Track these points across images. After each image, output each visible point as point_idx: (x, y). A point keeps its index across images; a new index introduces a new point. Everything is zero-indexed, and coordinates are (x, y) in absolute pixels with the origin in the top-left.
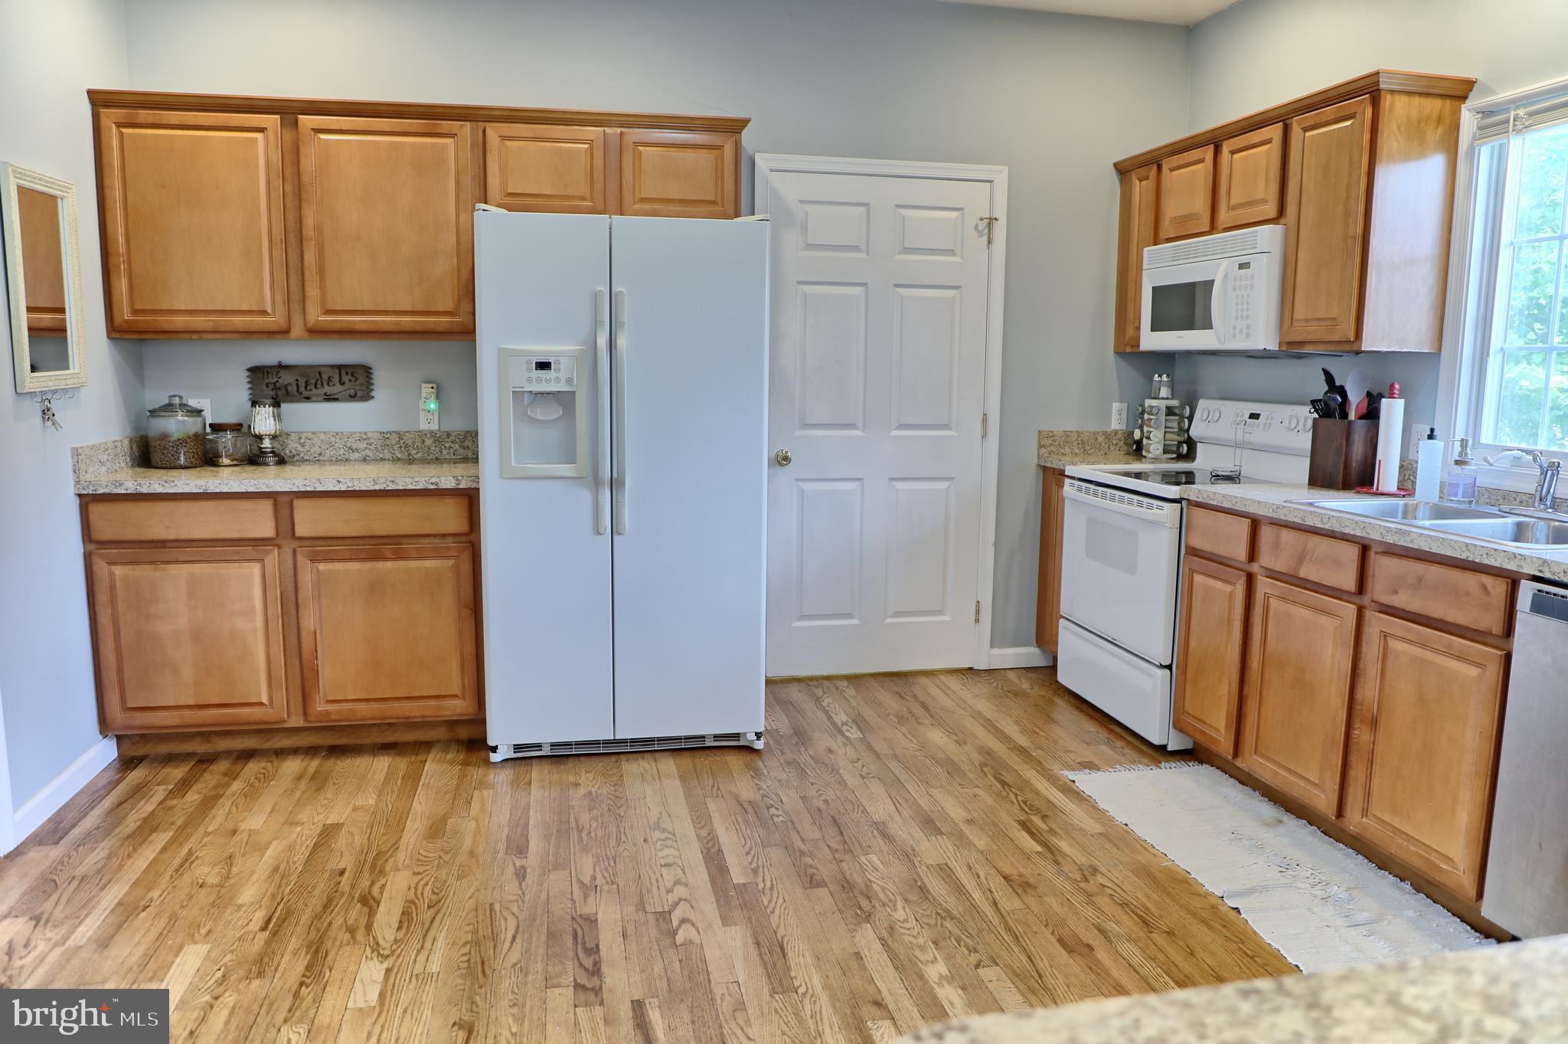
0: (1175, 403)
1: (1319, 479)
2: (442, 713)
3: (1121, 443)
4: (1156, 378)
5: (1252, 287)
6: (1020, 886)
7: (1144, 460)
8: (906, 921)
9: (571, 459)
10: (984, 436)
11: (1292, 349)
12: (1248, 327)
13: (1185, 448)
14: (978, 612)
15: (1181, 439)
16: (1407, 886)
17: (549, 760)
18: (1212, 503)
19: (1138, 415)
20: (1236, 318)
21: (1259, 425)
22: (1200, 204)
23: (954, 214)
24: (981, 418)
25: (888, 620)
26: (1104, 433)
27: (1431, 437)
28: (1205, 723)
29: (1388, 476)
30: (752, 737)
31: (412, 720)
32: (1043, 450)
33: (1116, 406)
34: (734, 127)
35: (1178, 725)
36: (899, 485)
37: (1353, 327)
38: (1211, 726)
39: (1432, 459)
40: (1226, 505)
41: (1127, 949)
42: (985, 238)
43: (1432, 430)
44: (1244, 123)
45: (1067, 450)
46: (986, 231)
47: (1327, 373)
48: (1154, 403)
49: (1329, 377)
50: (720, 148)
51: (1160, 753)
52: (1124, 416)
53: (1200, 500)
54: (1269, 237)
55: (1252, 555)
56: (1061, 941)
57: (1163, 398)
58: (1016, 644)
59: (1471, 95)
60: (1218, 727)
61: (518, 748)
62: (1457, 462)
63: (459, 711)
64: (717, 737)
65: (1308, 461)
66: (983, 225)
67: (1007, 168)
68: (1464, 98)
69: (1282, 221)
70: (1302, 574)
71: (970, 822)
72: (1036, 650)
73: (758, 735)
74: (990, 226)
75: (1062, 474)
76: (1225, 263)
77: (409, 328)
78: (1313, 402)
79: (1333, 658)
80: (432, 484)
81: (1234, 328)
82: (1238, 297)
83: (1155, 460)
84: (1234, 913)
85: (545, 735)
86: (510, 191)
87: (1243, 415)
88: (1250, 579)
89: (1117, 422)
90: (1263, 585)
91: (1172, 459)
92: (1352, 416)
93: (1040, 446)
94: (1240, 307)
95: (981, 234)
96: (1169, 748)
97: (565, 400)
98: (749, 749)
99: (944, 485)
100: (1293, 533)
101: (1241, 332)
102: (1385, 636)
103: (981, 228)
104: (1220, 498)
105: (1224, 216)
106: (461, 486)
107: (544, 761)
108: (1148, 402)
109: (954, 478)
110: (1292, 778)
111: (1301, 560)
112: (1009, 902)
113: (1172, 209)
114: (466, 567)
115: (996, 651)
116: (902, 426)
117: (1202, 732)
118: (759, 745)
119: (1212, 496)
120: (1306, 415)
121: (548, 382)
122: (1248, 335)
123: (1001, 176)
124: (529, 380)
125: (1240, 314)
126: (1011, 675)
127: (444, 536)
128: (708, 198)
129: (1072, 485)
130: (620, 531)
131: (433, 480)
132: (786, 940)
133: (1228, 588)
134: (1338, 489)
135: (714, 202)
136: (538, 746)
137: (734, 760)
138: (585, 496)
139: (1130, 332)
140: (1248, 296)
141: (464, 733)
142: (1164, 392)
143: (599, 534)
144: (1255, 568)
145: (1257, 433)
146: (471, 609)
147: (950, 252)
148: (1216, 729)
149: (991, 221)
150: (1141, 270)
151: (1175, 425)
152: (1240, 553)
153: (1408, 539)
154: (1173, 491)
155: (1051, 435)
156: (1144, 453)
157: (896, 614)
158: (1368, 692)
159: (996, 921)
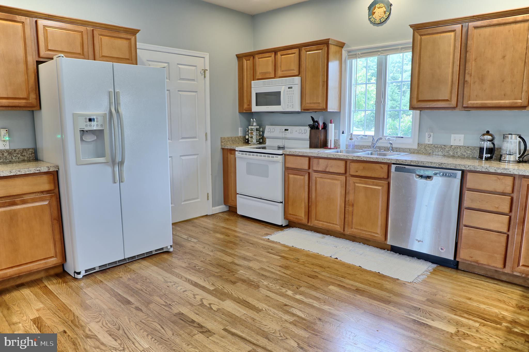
0: (258, 127)
1: (312, 146)
2: (47, 265)
3: (242, 140)
4: (252, 120)
5: (293, 94)
6: (287, 267)
7: (250, 145)
8: (269, 284)
9: (103, 156)
10: (206, 140)
11: (305, 110)
12: (293, 105)
13: (261, 140)
14: (208, 197)
15: (260, 138)
16: (362, 244)
17: (100, 272)
18: (295, 154)
19: (246, 132)
20: (288, 102)
21: (288, 132)
22: (270, 69)
23: (194, 68)
24: (205, 134)
25: (183, 203)
26: (238, 137)
27: (343, 133)
28: (297, 215)
29: (331, 143)
30: (169, 247)
31: (33, 271)
32: (223, 144)
33: (240, 129)
34: (134, 32)
35: (286, 218)
36: (183, 158)
37: (325, 105)
38: (299, 216)
39: (344, 140)
40: (300, 154)
41: (323, 273)
42: (203, 76)
43: (343, 131)
44: (286, 47)
45: (229, 143)
46: (203, 74)
47: (312, 117)
48: (253, 127)
49: (313, 119)
50: (130, 39)
51: (280, 227)
52: (242, 132)
53: (291, 154)
54: (297, 80)
55: (309, 168)
56: (308, 277)
57: (254, 126)
58: (219, 205)
59: (344, 47)
60: (301, 215)
61: (86, 271)
62: (350, 139)
63: (55, 262)
64: (156, 250)
65: (309, 142)
66: (203, 71)
67: (208, 54)
68: (343, 47)
69: (300, 75)
70: (327, 170)
71: (255, 255)
72: (224, 206)
73: (171, 246)
74: (204, 72)
75: (235, 150)
76: (283, 87)
78: (309, 125)
79: (338, 191)
80: (38, 170)
81: (288, 105)
82: (288, 96)
83: (254, 144)
84: (336, 259)
85: (96, 264)
86: (49, 48)
87: (282, 130)
88: (309, 173)
89: (240, 133)
90: (314, 175)
91: (258, 144)
92: (320, 129)
93: (222, 142)
94: (289, 99)
95: (202, 74)
96: (283, 225)
97: (99, 133)
98: (168, 252)
99: (196, 157)
100: (323, 160)
101: (290, 106)
102: (354, 183)
103: (202, 73)
104: (298, 153)
105: (279, 73)
106: (50, 170)
107: (98, 273)
108: (250, 127)
109: (198, 154)
110: (328, 224)
111: (327, 167)
112: (288, 272)
113: (260, 70)
114: (54, 203)
115: (214, 208)
116: (183, 138)
117: (296, 218)
118: (171, 250)
119: (295, 152)
120: (308, 129)
121: (94, 126)
122: (293, 107)
123: (207, 56)
124: (86, 126)
125: (289, 101)
126: (220, 215)
127: (42, 192)
128: (127, 58)
129: (238, 153)
130: (122, 181)
131: (38, 169)
132: (244, 299)
133: (302, 177)
136: (94, 269)
137: (165, 256)
138: (109, 169)
139: (246, 106)
140: (292, 96)
141: (59, 270)
142: (255, 124)
143: (115, 183)
144: (310, 171)
145: (288, 134)
146: (57, 220)
147: (193, 80)
148: (301, 216)
149: (205, 71)
150: (251, 87)
151: (258, 133)
152: (306, 167)
153: (360, 158)
154: (281, 152)
155: (224, 139)
156: (250, 142)
157: (185, 201)
158: (351, 197)
159: (290, 277)
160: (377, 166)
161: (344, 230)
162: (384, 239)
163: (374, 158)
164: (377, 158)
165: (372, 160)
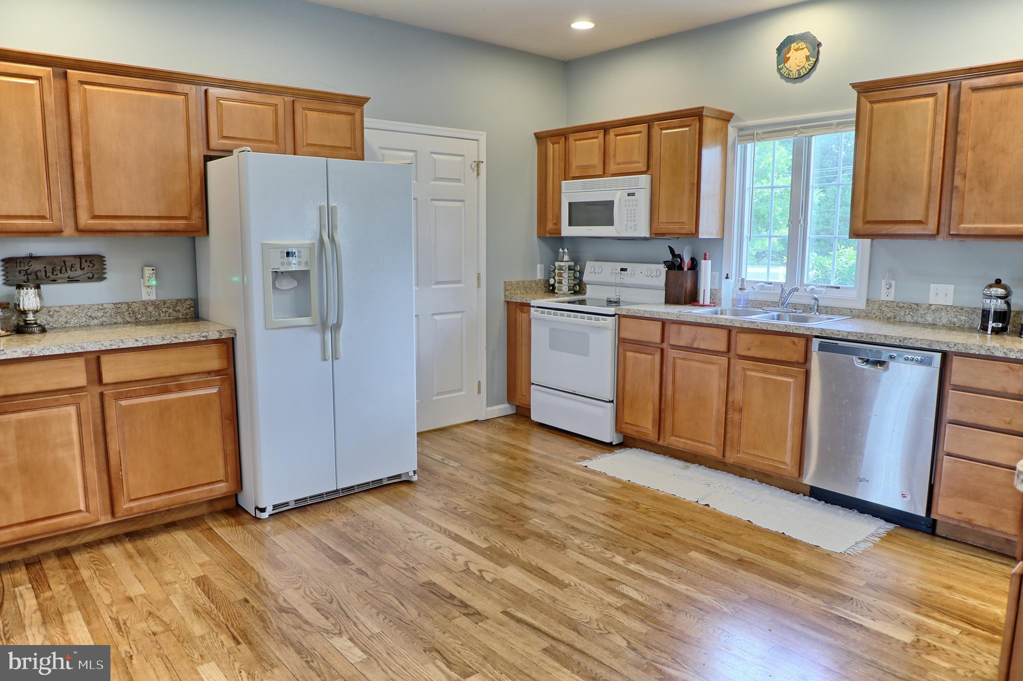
0: (572, 264)
1: (670, 300)
2: (213, 494)
3: (543, 286)
4: (561, 250)
5: (637, 205)
6: (616, 517)
7: (556, 295)
8: (583, 544)
9: (307, 314)
10: (479, 286)
11: (657, 235)
12: (635, 225)
13: (578, 288)
14: (479, 387)
15: (576, 283)
16: (756, 481)
17: (297, 510)
18: (637, 315)
19: (550, 272)
20: (628, 221)
21: (627, 274)
22: (596, 160)
23: (460, 158)
24: (476, 276)
25: (434, 398)
26: (535, 281)
27: (727, 278)
28: (638, 426)
29: (705, 295)
30: (411, 474)
31: (191, 503)
32: (507, 293)
33: (539, 266)
34: (359, 102)
35: (618, 429)
36: (437, 317)
37: (694, 227)
38: (643, 427)
39: (728, 290)
40: (646, 316)
41: (681, 530)
42: (476, 172)
43: (727, 275)
44: (624, 122)
45: (518, 292)
46: (476, 168)
47: (670, 248)
48: (562, 264)
49: (672, 251)
50: (352, 114)
51: (609, 447)
52: (543, 272)
53: (630, 314)
54: (644, 180)
55: (663, 341)
56: (654, 534)
57: (565, 262)
58: (498, 404)
59: (732, 120)
60: (646, 425)
61: (275, 507)
62: (740, 289)
63: (224, 490)
64: (389, 478)
65: (664, 292)
66: (474, 165)
67: (485, 133)
68: (729, 121)
69: (649, 172)
70: (695, 346)
71: (560, 494)
72: (507, 405)
73: (415, 472)
74: (478, 166)
75: (528, 305)
76: (619, 193)
77: (157, 228)
78: (665, 262)
79: (715, 383)
80: (203, 337)
81: (626, 226)
82: (628, 210)
83: (564, 295)
84: (706, 507)
85: (290, 496)
86: (224, 135)
87: (616, 270)
88: (662, 350)
89: (540, 275)
90: (671, 354)
91: (571, 293)
92: (686, 269)
93: (506, 290)
94: (633, 215)
95: (473, 169)
96: (614, 444)
97: (301, 277)
98: (408, 482)
99: (459, 316)
100: (688, 327)
101: (631, 228)
102: (744, 369)
103: (473, 167)
104: (643, 313)
105: (612, 167)
106: (223, 337)
107: (293, 512)
108: (557, 264)
109: (464, 311)
110: (695, 444)
111: (694, 340)
112: (619, 525)
113: (576, 161)
114: (227, 392)
115: (489, 409)
116: (437, 283)
117: (637, 431)
118: (415, 478)
119: (637, 312)
120: (663, 269)
121: (294, 265)
122: (635, 230)
123: (483, 138)
124: (283, 264)
125: (629, 218)
126: (501, 421)
127: (209, 373)
128: (347, 146)
129: (536, 311)
130: (337, 357)
131: (204, 334)
132: (539, 565)
133: (650, 357)
134: (682, 305)
135: (350, 148)
136: (287, 504)
137: (404, 489)
138: (316, 337)
139: (550, 226)
140: (634, 210)
141: (230, 504)
142: (566, 258)
143: (326, 360)
144: (665, 346)
145: (627, 278)
146: (230, 420)
147: (458, 180)
148: (646, 428)
149: (478, 164)
150: (560, 192)
151: (572, 275)
152: (658, 339)
153: (756, 325)
154: (611, 310)
155: (511, 284)
156: (556, 291)
157: (439, 394)
158: (737, 396)
159: (621, 534)
160: (787, 340)
161: (724, 456)
162: (797, 475)
163: (780, 326)
164: (786, 325)
165: (777, 329)
